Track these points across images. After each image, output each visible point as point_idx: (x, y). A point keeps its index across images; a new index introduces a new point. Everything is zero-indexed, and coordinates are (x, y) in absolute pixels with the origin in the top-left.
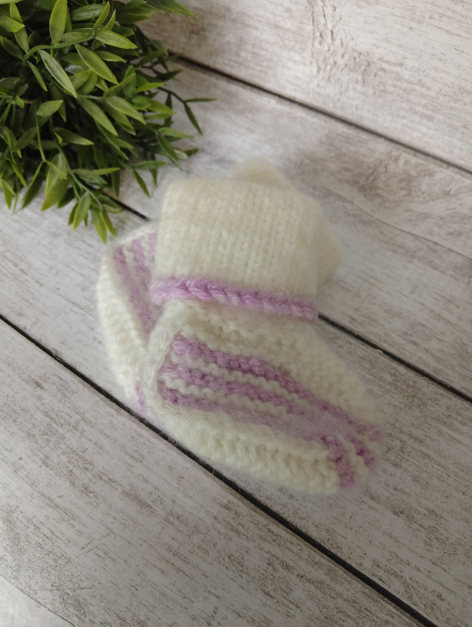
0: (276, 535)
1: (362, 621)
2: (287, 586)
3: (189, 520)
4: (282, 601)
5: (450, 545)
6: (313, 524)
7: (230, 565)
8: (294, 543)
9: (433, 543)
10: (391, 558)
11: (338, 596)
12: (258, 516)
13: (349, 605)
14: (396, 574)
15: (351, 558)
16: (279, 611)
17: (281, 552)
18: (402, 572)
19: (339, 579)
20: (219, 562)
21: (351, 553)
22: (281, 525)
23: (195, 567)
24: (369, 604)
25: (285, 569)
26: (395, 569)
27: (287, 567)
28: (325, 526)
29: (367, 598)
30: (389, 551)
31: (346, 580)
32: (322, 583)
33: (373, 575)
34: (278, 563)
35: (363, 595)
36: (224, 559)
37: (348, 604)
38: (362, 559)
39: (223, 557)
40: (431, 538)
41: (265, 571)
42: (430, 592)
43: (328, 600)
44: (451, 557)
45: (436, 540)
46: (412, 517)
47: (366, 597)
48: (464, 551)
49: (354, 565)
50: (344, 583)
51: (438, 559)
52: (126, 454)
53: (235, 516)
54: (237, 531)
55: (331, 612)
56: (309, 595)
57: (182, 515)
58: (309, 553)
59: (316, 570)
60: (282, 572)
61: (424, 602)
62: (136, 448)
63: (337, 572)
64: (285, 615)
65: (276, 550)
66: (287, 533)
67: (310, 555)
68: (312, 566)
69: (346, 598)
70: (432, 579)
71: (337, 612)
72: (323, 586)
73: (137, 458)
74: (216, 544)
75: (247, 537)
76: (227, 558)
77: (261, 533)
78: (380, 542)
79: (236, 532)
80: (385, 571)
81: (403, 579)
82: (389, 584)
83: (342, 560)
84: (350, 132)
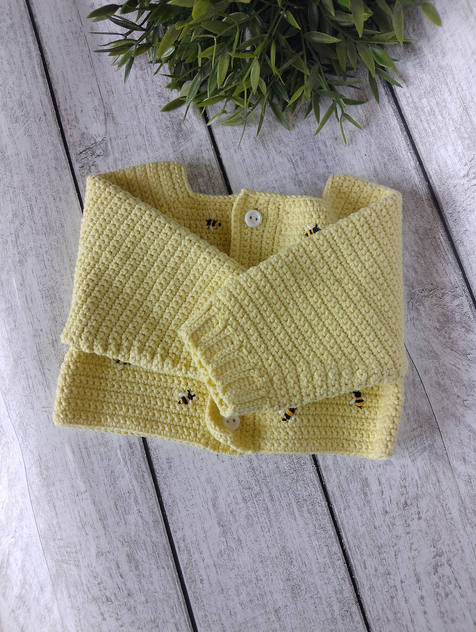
84: (444, 244)
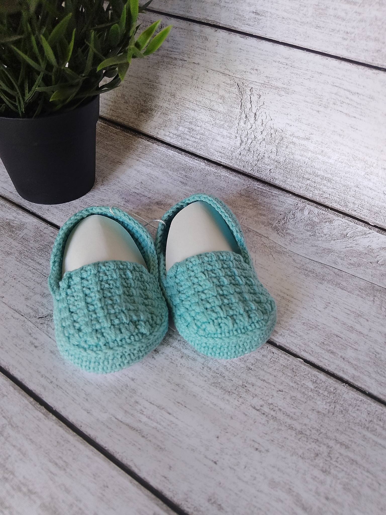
84: (264, 188)
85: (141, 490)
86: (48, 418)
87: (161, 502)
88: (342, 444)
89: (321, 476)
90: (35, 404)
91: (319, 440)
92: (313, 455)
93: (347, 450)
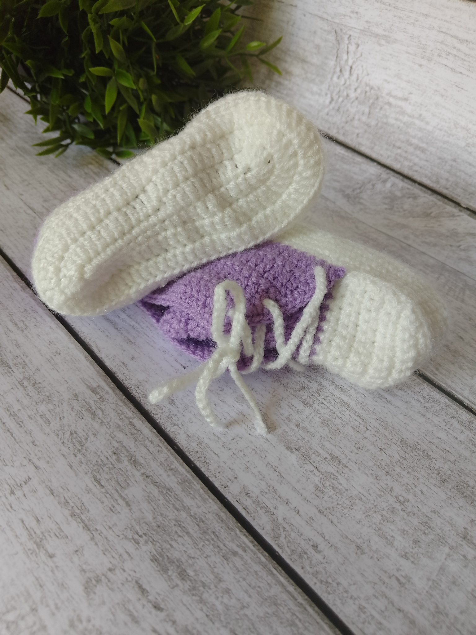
0: (137, 430)
1: (203, 543)
2: (125, 481)
3: (45, 389)
4: (111, 493)
5: (347, 497)
6: (185, 433)
7: (68, 442)
8: (155, 443)
9: (326, 491)
10: (268, 491)
11: (183, 509)
12: (125, 408)
13: (193, 522)
14: (268, 509)
15: (217, 477)
16: (103, 503)
17: (135, 446)
18: (275, 509)
19: (192, 493)
20: (58, 435)
21: (219, 472)
22: (147, 422)
23: (28, 432)
24: (220, 528)
25: (131, 463)
26: (268, 503)
27: (134, 462)
28: (199, 439)
29: (221, 522)
30: (267, 483)
31: (200, 496)
32: (169, 490)
33: (237, 501)
34: (126, 456)
35: (216, 518)
36: (65, 433)
37: (192, 520)
38: (230, 482)
39: (64, 432)
40: (325, 485)
41: (105, 458)
42: (305, 540)
43: (169, 509)
44: (344, 510)
45: (332, 488)
46: (309, 457)
47: (219, 520)
48: (363, 508)
49: (217, 484)
50: (197, 499)
51: (327, 509)
52: (11, 321)
53: (98, 400)
54: (94, 414)
55: (167, 523)
56: (149, 497)
57: (40, 383)
58: (167, 457)
59: (169, 476)
60: (126, 464)
61: (293, 548)
62: (24, 319)
63: (193, 485)
64: (108, 509)
65: (129, 443)
66: (151, 431)
67: (168, 459)
68: (166, 471)
69: (192, 514)
70: (312, 526)
71: (175, 525)
72: (170, 493)
73: (20, 327)
74: (64, 417)
75: (102, 422)
76: (69, 433)
77: (120, 423)
78: (259, 472)
79: (92, 413)
80: (254, 502)
81: (274, 516)
82: (254, 516)
83: (205, 475)
85: (93, 366)
86: (25, 291)
87: (109, 380)
88: (338, 387)
89: (301, 407)
90: (16, 278)
91: (312, 377)
92: (298, 387)
93: (342, 393)
